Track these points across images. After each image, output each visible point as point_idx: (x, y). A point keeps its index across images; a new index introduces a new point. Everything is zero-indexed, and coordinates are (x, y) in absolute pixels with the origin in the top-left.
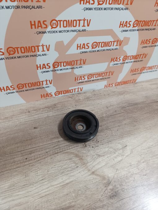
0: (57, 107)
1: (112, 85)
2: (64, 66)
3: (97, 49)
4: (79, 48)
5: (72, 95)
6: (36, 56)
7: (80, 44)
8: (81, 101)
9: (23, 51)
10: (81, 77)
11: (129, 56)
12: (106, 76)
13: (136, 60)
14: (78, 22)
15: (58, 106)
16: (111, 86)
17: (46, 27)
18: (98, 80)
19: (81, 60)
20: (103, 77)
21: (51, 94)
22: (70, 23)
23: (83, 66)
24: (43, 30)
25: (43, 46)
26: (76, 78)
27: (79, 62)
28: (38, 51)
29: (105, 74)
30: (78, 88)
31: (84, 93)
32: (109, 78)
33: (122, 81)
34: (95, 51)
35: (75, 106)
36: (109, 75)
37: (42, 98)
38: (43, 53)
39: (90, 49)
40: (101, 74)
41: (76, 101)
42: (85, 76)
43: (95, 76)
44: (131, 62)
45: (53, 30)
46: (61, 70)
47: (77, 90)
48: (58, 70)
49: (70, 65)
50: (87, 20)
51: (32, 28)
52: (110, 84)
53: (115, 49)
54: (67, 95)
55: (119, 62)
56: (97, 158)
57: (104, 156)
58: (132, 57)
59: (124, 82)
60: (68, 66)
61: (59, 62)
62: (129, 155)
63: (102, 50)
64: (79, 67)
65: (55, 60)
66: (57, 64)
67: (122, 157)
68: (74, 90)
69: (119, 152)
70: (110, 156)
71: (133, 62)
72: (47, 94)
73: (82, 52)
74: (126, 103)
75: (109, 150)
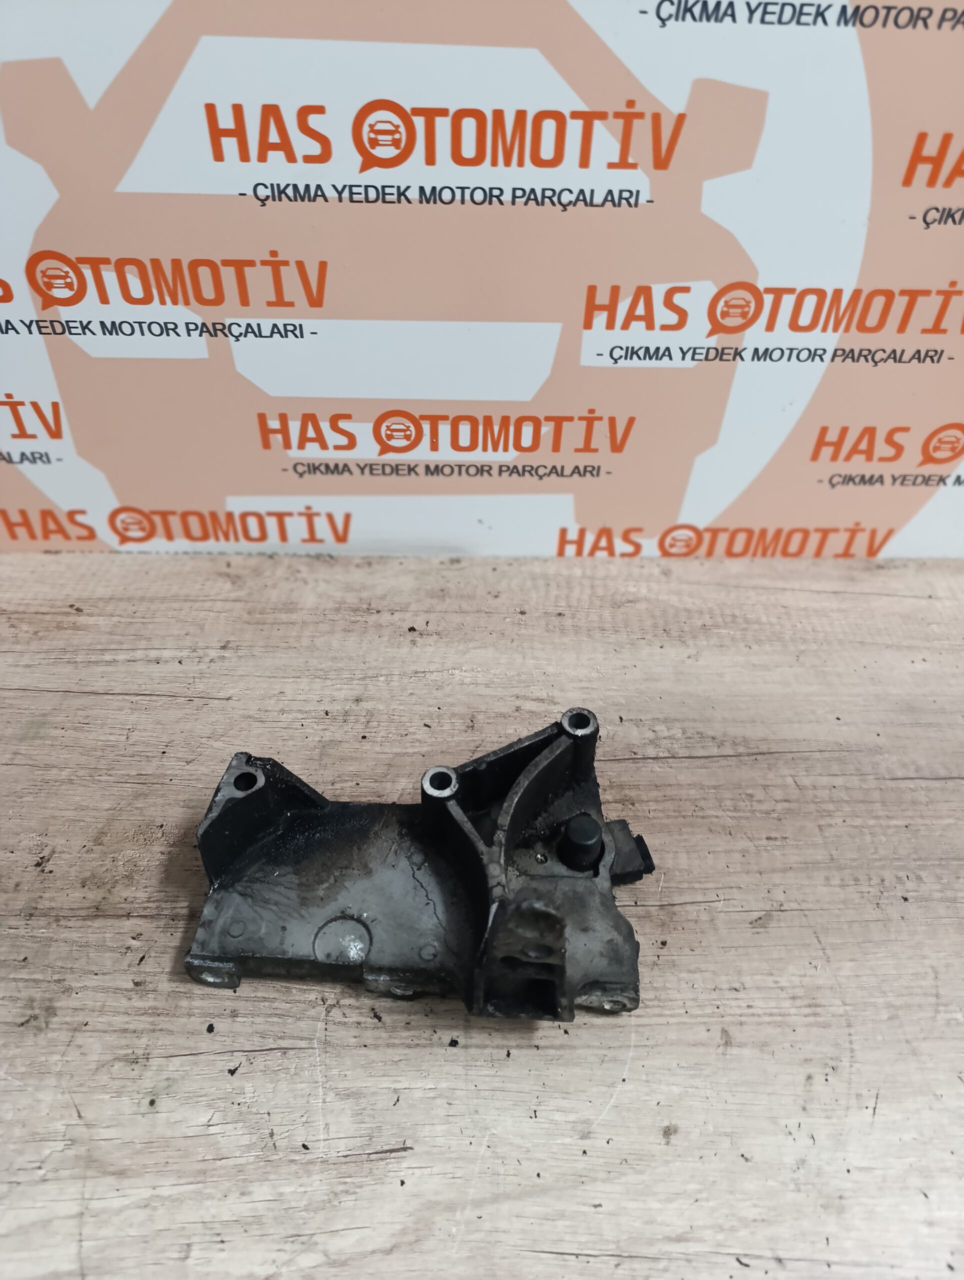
0: (76, 627)
1: (638, 548)
2: (127, 296)
3: (417, 174)
4: (230, 145)
5: (253, 562)
7: (238, 109)
8: (294, 617)
10: (309, 419)
11: (778, 293)
12: (556, 447)
13: (858, 341)
15: (91, 620)
16: (621, 546)
18: (482, 470)
19: (275, 265)
20: (532, 459)
21: (79, 518)
23: (309, 325)
26: (262, 418)
27: (260, 282)
29: (547, 429)
30: (310, 516)
31: (368, 562)
33: (732, 526)
34: (401, 194)
35: (213, 654)
36: (587, 448)
37: (14, 536)
40: (505, 421)
41: (249, 613)
42: (348, 417)
43: (444, 429)
44: (813, 355)
46: (114, 329)
47: (297, 527)
48: (85, 327)
49: (187, 303)
52: (606, 533)
53: (606, 200)
54: (221, 554)
55: (674, 340)
56: (56, 1170)
57: (126, 1182)
58: (810, 302)
59: (750, 532)
60: (163, 302)
61: (73, 257)
62: (364, 1255)
63: (467, 193)
64: (275, 326)
65: (41, 232)
66: (67, 269)
67: (284, 1257)
68: (272, 524)
69: (287, 1190)
70: (177, 1201)
71: (827, 357)
72: (47, 515)
73: (268, 192)
74: (666, 721)
75: (212, 1130)
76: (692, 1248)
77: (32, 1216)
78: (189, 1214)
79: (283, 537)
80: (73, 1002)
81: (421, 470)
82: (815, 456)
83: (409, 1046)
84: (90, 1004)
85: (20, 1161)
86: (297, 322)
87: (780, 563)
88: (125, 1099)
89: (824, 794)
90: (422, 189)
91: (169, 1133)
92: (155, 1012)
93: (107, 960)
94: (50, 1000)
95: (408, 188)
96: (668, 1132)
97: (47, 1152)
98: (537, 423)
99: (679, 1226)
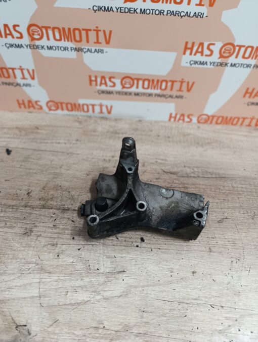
0: (37, 133)
1: (191, 120)
2: (55, 38)
3: (140, 5)
5: (85, 118)
8: (96, 134)
10: (103, 78)
11: (240, 47)
12: (172, 89)
15: (41, 131)
16: (187, 119)
18: (150, 95)
19: (97, 31)
20: (164, 93)
21: (38, 103)
23: (105, 49)
26: (90, 77)
29: (169, 84)
30: (101, 106)
31: (116, 120)
33: (218, 115)
34: (135, 11)
35: (74, 142)
36: (180, 90)
37: (20, 107)
40: (158, 81)
41: (84, 131)
42: (114, 77)
43: (141, 83)
44: (248, 66)
46: (50, 48)
47: (97, 109)
48: (43, 47)
49: (71, 41)
52: (183, 115)
53: (194, 15)
54: (77, 115)
55: (208, 60)
56: (33, 271)
57: (52, 275)
58: (249, 50)
59: (223, 117)
60: (65, 41)
61: (40, 26)
62: (113, 297)
63: (154, 11)
64: (96, 50)
65: (32, 18)
66: (38, 29)
67: (92, 296)
68: (90, 108)
69: (93, 280)
70: (65, 280)
71: (252, 67)
72: (30, 102)
73: (97, 8)
74: (197, 167)
75: (74, 264)
76: (199, 302)
77: (27, 282)
78: (68, 284)
79: (93, 111)
80: (37, 229)
81: (133, 94)
82: (244, 96)
83: (125, 246)
84: (42, 230)
85: (24, 268)
86: (102, 49)
87: (230, 127)
88: (51, 254)
89: (240, 189)
90: (141, 9)
91: (62, 264)
92: (59, 233)
93: (46, 219)
94: (31, 228)
95: (137, 9)
96: (194, 273)
97: (31, 266)
98: (167, 82)
99: (196, 296)
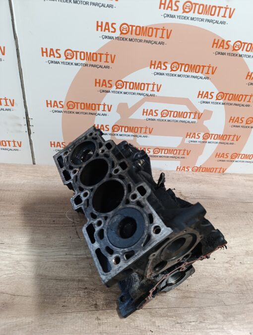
1: (188, 170)
2: (125, 131)
3: (168, 118)
4: (145, 114)
6: (95, 114)
7: (147, 110)
9: (83, 107)
11: (212, 135)
12: (179, 154)
13: (222, 141)
14: (146, 86)
16: (186, 170)
17: (111, 87)
18: (168, 157)
19: (146, 128)
20: (175, 156)
22: (137, 86)
23: (148, 136)
24: (107, 89)
25: (104, 105)
27: (143, 130)
28: (99, 110)
29: (178, 151)
32: (184, 158)
33: (203, 167)
34: (165, 120)
36: (183, 154)
38: (104, 112)
39: (159, 117)
40: (172, 150)
42: (150, 149)
43: (163, 151)
44: (216, 143)
45: (118, 90)
46: (122, 135)
48: (117, 135)
49: (133, 132)
50: (157, 85)
51: (96, 86)
52: (184, 167)
53: (191, 122)
55: (198, 140)
59: (205, 168)
60: (129, 132)
61: (119, 126)
63: (174, 121)
64: (144, 136)
71: (218, 143)
73: (148, 119)
74: (198, 194)
81: (159, 157)
82: (216, 157)
87: (209, 173)
